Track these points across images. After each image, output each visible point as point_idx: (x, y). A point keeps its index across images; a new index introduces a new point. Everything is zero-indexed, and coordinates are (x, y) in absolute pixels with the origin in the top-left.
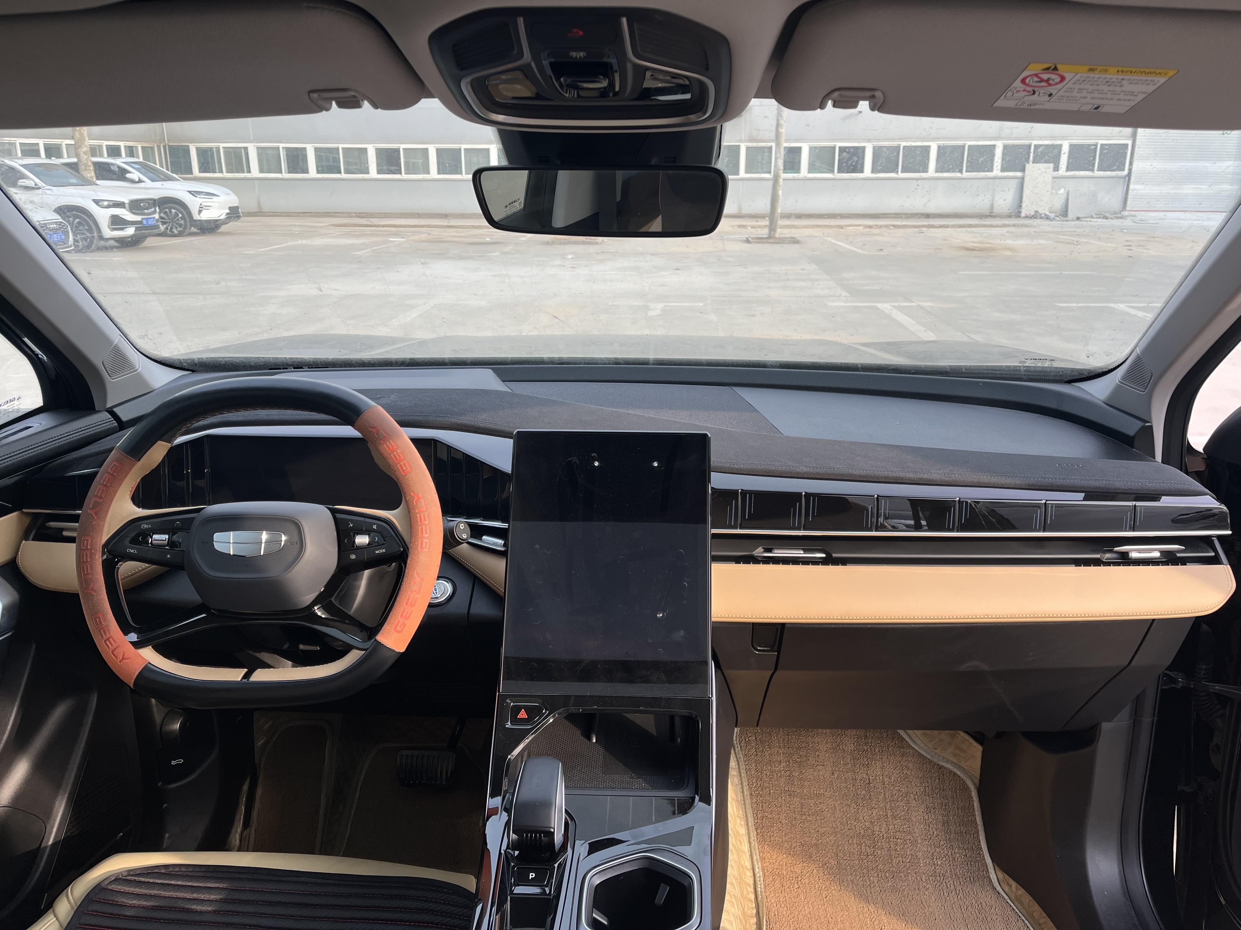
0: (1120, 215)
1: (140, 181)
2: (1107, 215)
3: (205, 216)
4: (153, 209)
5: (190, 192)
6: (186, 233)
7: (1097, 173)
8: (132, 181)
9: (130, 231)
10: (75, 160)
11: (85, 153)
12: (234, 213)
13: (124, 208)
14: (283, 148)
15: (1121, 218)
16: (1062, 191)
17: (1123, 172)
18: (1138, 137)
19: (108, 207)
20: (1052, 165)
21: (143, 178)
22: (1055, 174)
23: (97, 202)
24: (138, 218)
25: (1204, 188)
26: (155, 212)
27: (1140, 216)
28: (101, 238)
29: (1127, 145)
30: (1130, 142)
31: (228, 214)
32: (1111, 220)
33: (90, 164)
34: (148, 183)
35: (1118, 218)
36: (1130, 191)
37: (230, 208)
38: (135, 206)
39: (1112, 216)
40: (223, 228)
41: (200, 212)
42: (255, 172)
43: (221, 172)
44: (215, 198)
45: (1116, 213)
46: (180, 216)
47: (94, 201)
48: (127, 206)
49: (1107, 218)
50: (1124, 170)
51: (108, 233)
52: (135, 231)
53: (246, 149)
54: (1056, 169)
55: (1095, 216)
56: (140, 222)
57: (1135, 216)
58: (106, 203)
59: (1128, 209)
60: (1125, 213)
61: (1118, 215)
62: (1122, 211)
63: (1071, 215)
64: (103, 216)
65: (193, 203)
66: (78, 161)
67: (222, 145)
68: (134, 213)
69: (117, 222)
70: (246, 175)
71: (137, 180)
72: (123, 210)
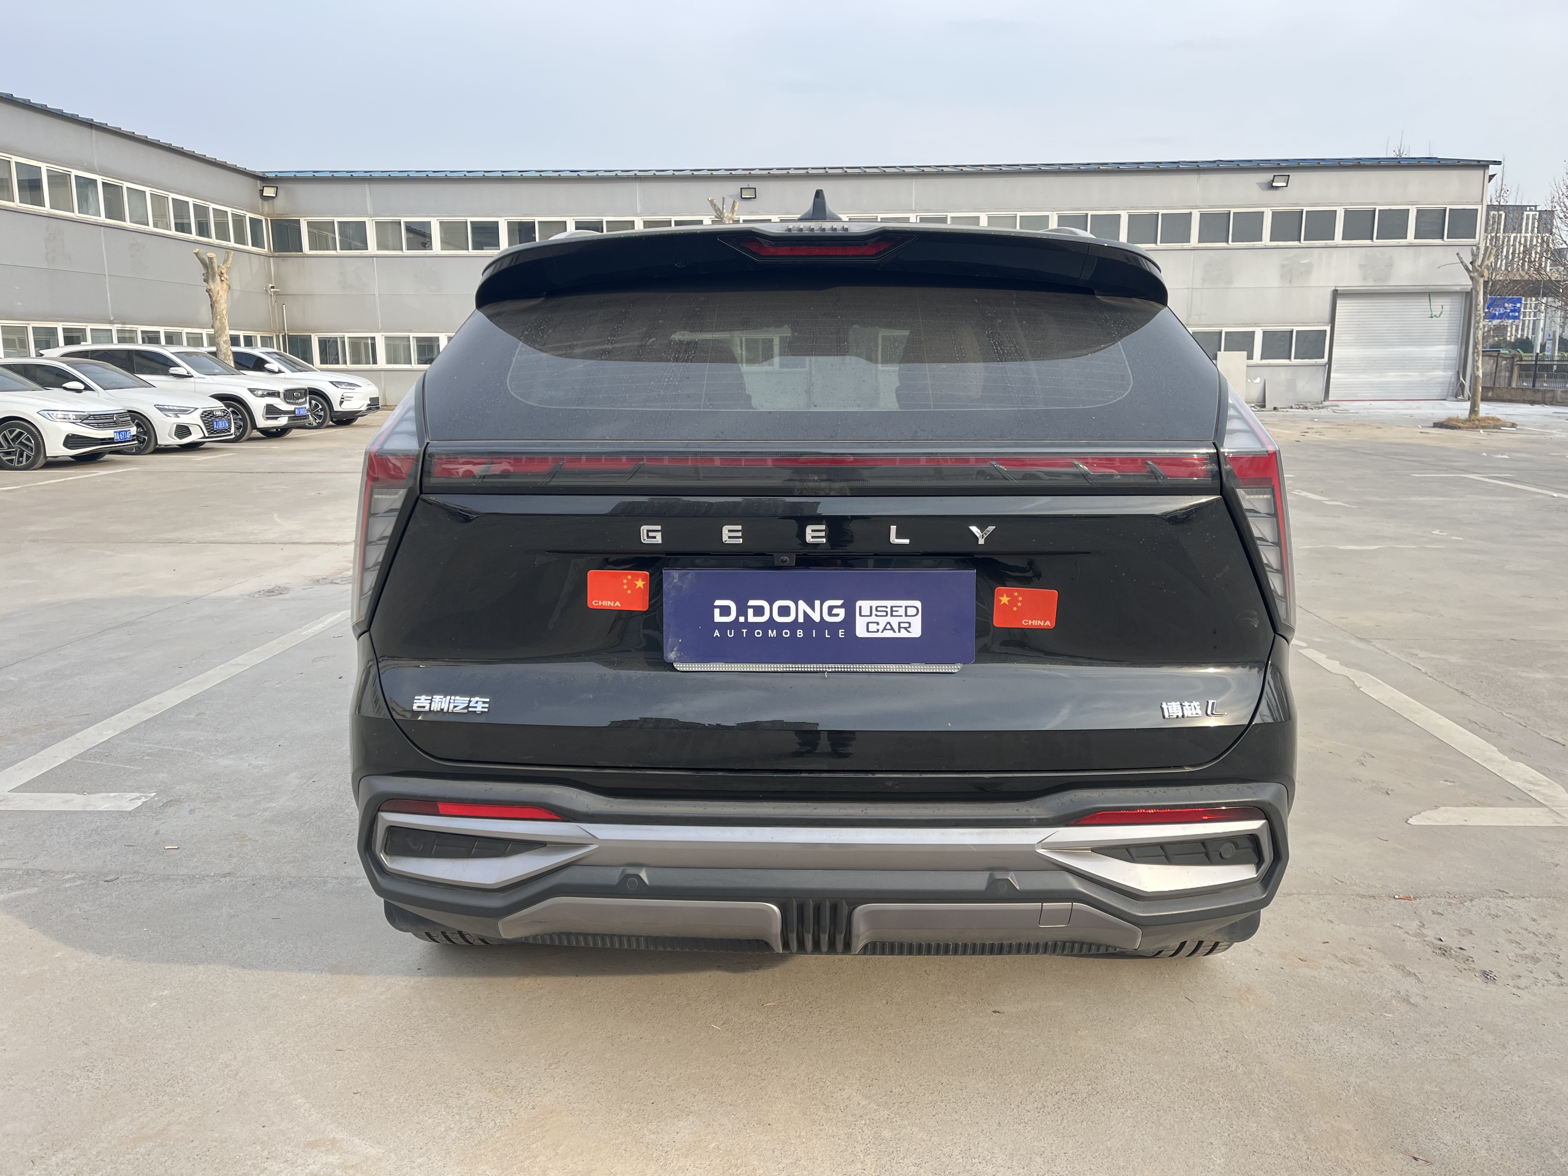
0: (1321, 405)
1: (280, 372)
2: (1308, 405)
3: (347, 407)
4: (304, 399)
5: (332, 383)
6: (325, 425)
7: (1294, 361)
8: (272, 372)
9: (283, 421)
10: (214, 349)
11: (225, 342)
12: (374, 405)
13: (279, 397)
14: (414, 337)
15: (1323, 408)
16: (1258, 380)
17: (1323, 360)
18: (1336, 323)
19: (263, 396)
20: (1245, 353)
21: (283, 368)
22: (1250, 362)
23: (252, 391)
24: (291, 408)
25: (1414, 376)
26: (305, 403)
27: (1343, 405)
28: (254, 426)
29: (1325, 331)
30: (1328, 329)
31: (369, 405)
32: (1310, 410)
33: (230, 353)
34: (288, 373)
35: (1319, 408)
36: (1331, 380)
37: (371, 399)
38: (290, 395)
39: (1313, 407)
40: (359, 421)
41: (341, 403)
42: (382, 362)
43: (345, 363)
44: (357, 389)
45: (1317, 403)
46: (320, 407)
47: (249, 389)
48: (282, 395)
49: (1306, 408)
50: (1323, 357)
51: (262, 422)
52: (289, 421)
53: (373, 339)
54: (1250, 357)
55: (1294, 407)
56: (294, 412)
57: (1337, 406)
58: (260, 393)
59: (1330, 399)
60: (1326, 403)
61: (1318, 406)
62: (1324, 401)
63: (1269, 405)
64: (257, 405)
65: (334, 394)
66: (217, 350)
67: (347, 335)
68: (288, 403)
69: (272, 411)
70: (374, 367)
71: (277, 370)
72: (278, 399)
